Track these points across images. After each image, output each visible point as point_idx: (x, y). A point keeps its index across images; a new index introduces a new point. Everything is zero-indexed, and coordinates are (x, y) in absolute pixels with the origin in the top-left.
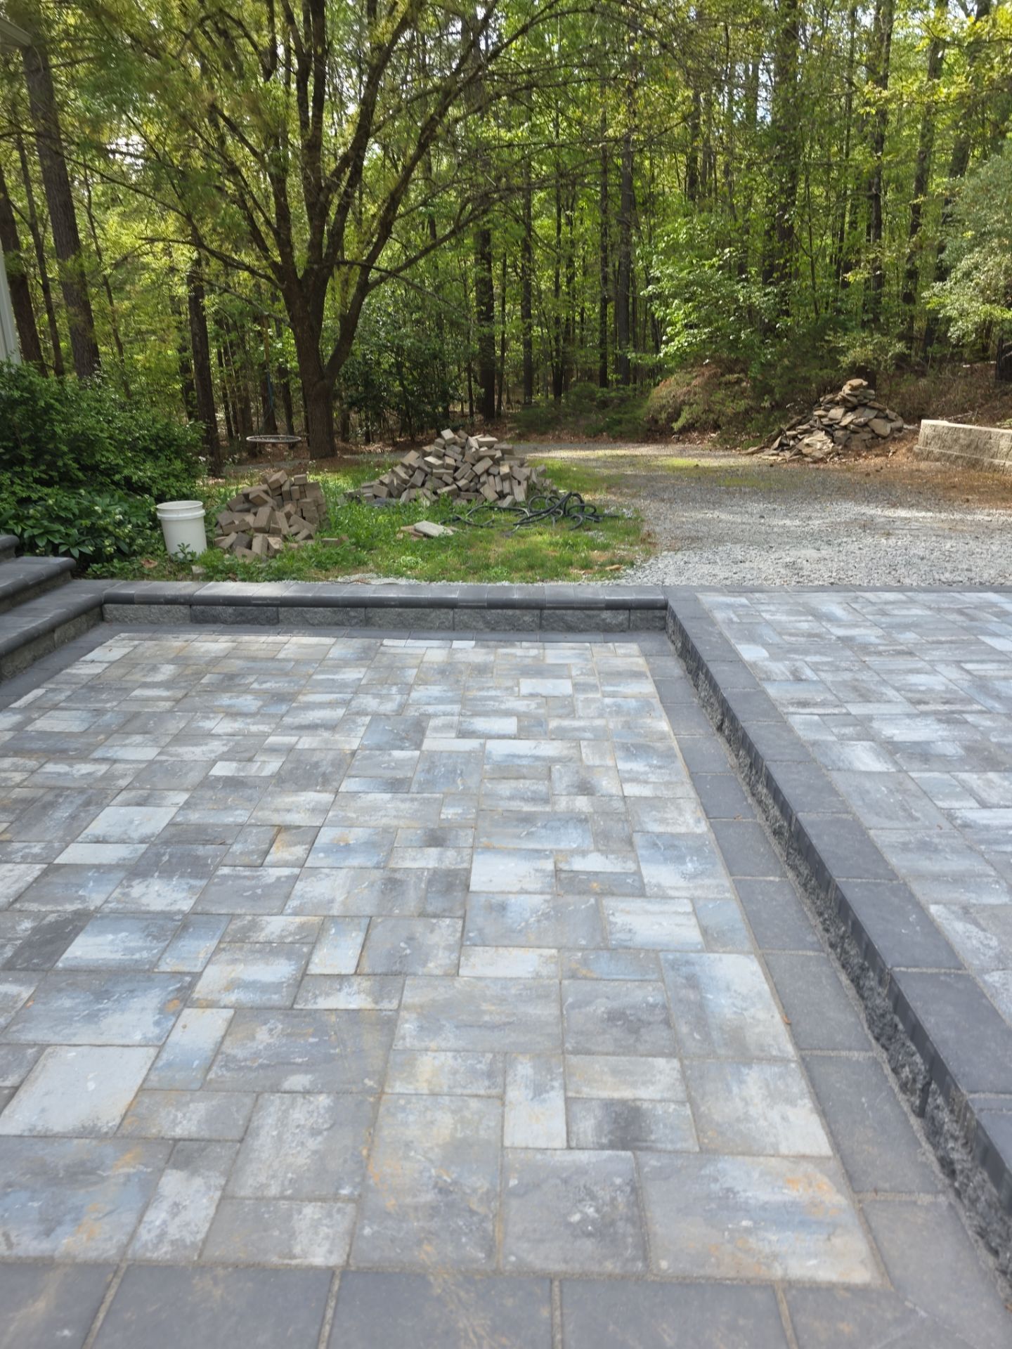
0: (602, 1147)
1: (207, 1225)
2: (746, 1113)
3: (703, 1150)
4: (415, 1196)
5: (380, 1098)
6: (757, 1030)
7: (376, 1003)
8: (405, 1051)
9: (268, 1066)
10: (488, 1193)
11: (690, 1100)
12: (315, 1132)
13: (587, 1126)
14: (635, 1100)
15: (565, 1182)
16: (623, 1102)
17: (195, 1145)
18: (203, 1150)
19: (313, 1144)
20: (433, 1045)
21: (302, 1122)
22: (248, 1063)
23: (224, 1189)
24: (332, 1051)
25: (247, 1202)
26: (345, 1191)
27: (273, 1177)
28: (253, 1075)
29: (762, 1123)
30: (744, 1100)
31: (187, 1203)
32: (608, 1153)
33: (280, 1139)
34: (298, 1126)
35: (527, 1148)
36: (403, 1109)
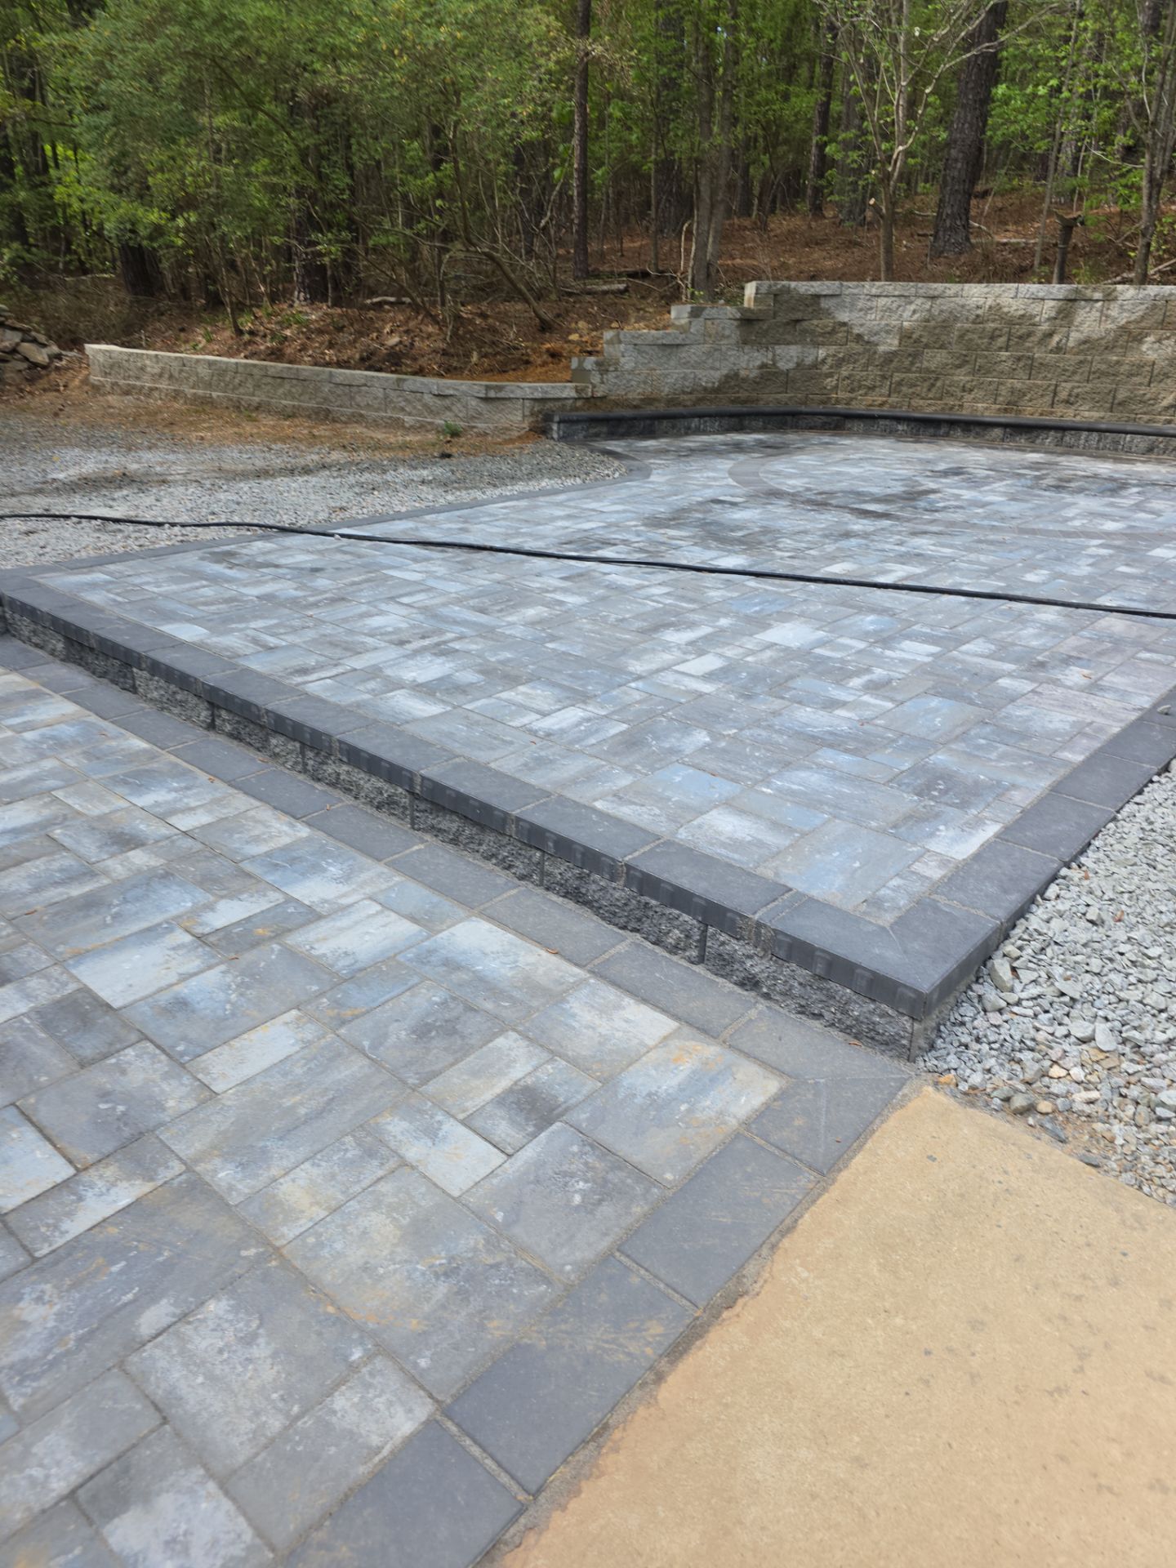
0: (534, 1135)
1: (241, 1520)
2: (600, 1035)
3: (605, 1081)
4: (428, 1300)
5: (282, 1255)
6: (541, 971)
7: (151, 1179)
8: (249, 1199)
9: (92, 1332)
10: (487, 1241)
11: (554, 1054)
12: (249, 1340)
13: (503, 1129)
14: (516, 1083)
15: (537, 1182)
16: (510, 1091)
17: (108, 1476)
18: (126, 1470)
19: (262, 1349)
20: (275, 1171)
21: (221, 1344)
22: (57, 1351)
23: (211, 1475)
24: (161, 1259)
25: (259, 1459)
26: (357, 1354)
27: (257, 1414)
28: (82, 1356)
29: (619, 1035)
30: (588, 1027)
31: (183, 1527)
32: (543, 1135)
33: (212, 1378)
34: (221, 1351)
35: (477, 1184)
36: (320, 1245)
